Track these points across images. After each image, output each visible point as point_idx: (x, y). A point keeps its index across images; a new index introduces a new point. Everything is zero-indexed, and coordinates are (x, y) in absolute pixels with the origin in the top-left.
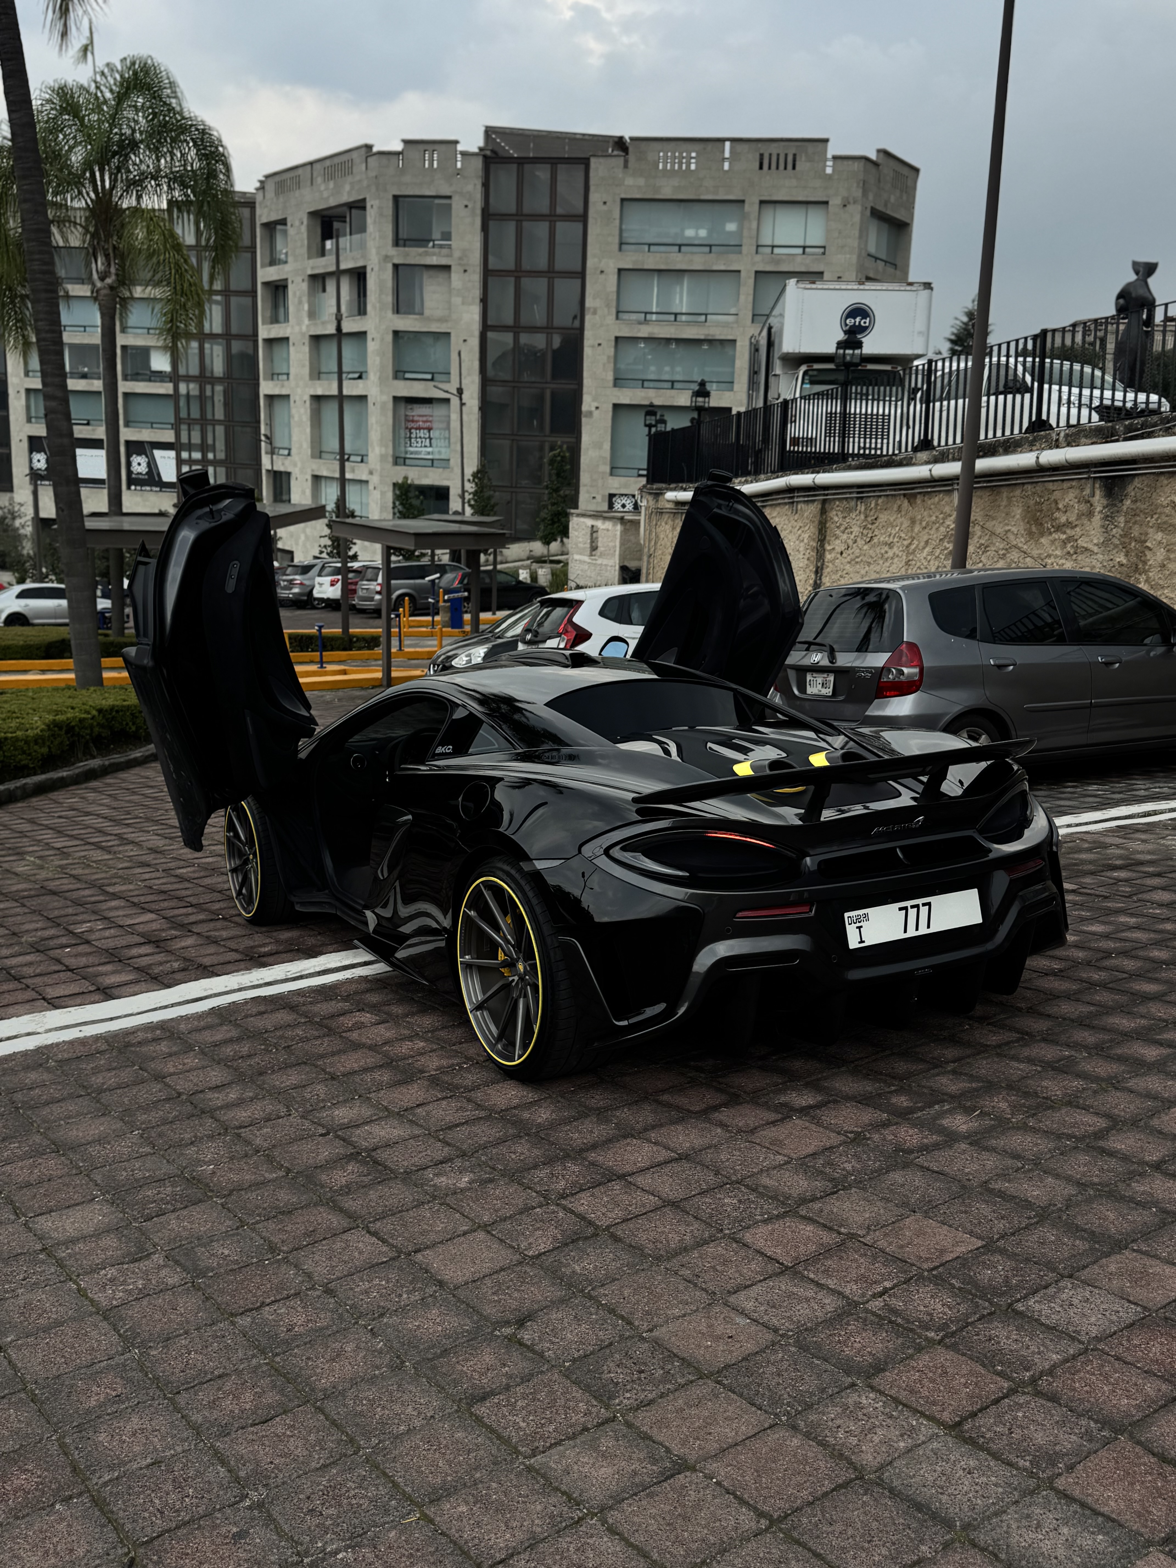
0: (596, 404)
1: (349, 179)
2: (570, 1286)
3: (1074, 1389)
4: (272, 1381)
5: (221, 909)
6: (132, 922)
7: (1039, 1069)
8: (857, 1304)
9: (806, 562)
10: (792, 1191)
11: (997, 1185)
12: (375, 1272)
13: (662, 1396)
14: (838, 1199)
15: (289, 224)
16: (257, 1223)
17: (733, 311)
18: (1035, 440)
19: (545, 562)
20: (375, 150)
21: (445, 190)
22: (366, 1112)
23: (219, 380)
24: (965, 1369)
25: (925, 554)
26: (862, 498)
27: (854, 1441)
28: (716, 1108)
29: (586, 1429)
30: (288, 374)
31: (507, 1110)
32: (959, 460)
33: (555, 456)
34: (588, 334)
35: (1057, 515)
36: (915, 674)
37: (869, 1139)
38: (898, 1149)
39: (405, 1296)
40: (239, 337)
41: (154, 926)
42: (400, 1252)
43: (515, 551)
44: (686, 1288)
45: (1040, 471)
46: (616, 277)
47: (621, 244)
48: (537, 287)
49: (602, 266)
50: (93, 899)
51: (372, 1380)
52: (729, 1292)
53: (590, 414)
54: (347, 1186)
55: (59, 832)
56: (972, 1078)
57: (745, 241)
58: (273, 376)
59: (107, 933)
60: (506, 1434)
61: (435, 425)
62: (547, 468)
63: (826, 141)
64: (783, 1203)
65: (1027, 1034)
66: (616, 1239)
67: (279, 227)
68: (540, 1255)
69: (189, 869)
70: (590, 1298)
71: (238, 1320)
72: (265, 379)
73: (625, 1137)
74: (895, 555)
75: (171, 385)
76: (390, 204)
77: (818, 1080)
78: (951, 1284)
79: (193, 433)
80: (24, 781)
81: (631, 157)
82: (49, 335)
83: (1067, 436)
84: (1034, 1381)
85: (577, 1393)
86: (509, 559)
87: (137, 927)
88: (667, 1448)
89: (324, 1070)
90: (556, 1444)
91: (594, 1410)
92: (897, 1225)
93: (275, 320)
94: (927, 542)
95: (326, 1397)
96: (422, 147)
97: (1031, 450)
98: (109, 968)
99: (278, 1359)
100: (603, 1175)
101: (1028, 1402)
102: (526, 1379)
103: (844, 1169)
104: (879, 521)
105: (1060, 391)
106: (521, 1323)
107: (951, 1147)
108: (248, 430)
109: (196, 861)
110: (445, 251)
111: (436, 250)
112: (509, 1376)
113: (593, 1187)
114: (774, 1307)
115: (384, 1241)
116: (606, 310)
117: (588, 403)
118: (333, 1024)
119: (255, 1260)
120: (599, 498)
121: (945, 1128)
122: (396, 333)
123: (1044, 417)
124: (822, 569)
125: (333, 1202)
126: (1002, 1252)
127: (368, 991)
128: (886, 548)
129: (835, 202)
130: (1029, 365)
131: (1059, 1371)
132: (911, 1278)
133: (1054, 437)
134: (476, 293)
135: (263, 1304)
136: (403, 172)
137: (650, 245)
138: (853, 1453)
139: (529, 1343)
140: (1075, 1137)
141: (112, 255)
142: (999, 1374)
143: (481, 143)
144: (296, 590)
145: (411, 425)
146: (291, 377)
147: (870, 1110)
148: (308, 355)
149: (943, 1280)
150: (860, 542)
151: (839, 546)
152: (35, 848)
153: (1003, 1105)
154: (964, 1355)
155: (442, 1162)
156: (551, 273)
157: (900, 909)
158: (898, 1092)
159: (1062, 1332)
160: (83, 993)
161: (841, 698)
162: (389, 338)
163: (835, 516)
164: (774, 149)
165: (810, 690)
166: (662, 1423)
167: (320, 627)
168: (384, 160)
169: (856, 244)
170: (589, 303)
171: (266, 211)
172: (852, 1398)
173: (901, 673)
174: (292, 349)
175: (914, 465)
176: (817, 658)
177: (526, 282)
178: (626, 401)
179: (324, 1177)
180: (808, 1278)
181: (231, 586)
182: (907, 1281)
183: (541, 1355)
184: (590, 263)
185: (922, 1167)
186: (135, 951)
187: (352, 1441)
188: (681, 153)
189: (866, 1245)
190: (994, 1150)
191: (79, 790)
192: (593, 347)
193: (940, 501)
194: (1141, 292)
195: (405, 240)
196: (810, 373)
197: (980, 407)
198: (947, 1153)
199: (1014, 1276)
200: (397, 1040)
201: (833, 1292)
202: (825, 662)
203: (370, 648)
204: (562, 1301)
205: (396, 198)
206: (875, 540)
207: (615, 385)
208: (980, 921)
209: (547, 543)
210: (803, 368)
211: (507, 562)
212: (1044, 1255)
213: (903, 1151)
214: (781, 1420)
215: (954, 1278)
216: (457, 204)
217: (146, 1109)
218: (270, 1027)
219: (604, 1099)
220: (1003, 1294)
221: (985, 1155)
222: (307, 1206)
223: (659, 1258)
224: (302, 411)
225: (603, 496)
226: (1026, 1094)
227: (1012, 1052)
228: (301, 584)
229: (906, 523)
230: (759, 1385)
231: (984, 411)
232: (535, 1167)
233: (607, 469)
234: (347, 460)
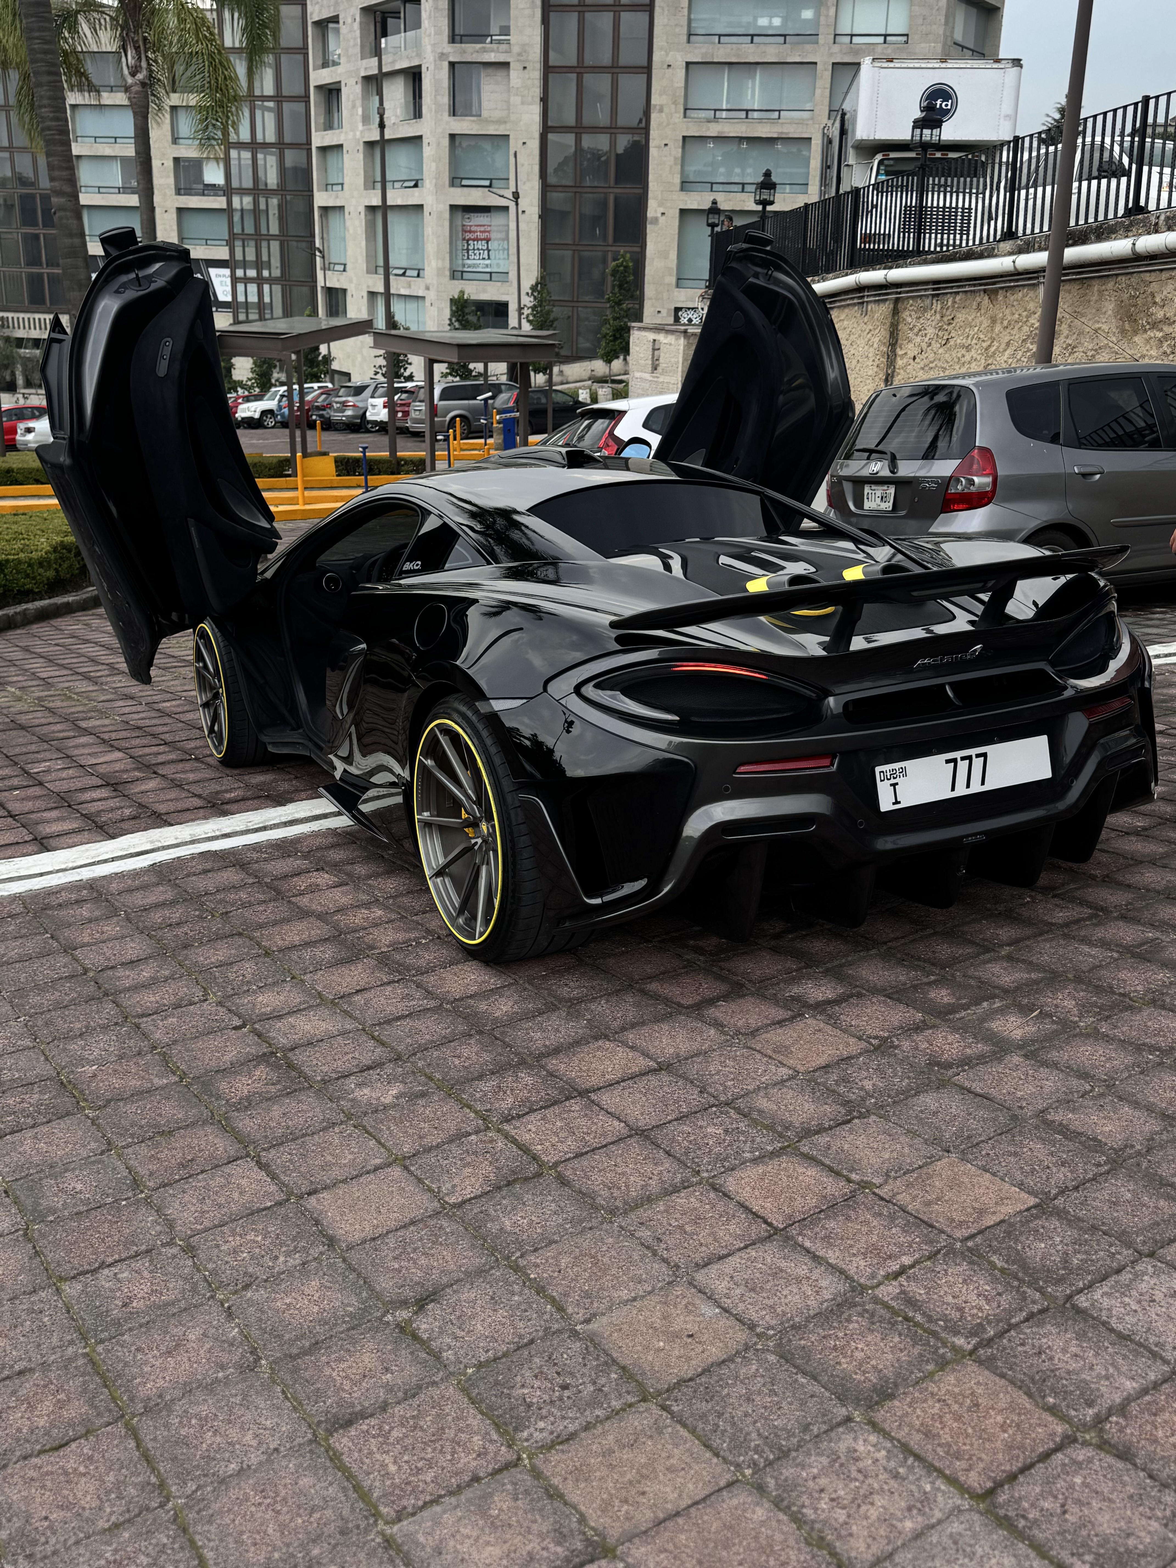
0: (662, 210)
2: (493, 1250)
3: (1155, 1441)
4: (84, 1382)
5: (197, 748)
6: (95, 761)
7: (1115, 955)
8: (864, 1288)
9: (875, 369)
10: (794, 1119)
11: (1057, 1116)
12: (253, 1223)
13: (587, 1427)
14: (851, 1131)
15: (341, 22)
16: (128, 1146)
17: (808, 106)
18: (1131, 224)
19: (606, 382)
22: (295, 998)
23: (273, 192)
24: (1003, 1400)
25: (1005, 358)
26: (938, 295)
27: (841, 1515)
28: (711, 1002)
29: (476, 1479)
30: (342, 184)
31: (461, 999)
32: (1046, 250)
33: (618, 266)
34: (653, 133)
35: (1153, 310)
36: (987, 484)
37: (896, 1047)
38: (934, 1062)
39: (282, 1259)
40: (293, 146)
41: (118, 766)
42: (290, 1194)
43: (575, 371)
44: (643, 1257)
45: (1137, 259)
46: (684, 71)
47: (690, 35)
48: (600, 84)
49: (669, 60)
50: (61, 735)
51: (210, 1388)
52: (697, 1265)
53: (656, 220)
54: (248, 1098)
55: (50, 661)
56: (1032, 966)
57: (822, 30)
58: (327, 186)
59: (64, 774)
60: (366, 1484)
61: (493, 236)
62: (610, 279)
64: (781, 1135)
65: (1102, 909)
66: (563, 1181)
67: (331, 25)
68: (464, 1202)
69: (174, 703)
70: (516, 1268)
71: (66, 1287)
72: (319, 190)
73: (596, 1038)
75: (224, 199)
77: (841, 966)
78: (991, 1263)
79: (247, 249)
80: (24, 606)
82: (54, 123)
83: (1168, 218)
84: (1099, 1421)
85: (475, 1420)
86: (570, 379)
87: (98, 767)
88: (582, 1515)
89: (259, 944)
90: (432, 1502)
91: (491, 1448)
92: (925, 1170)
93: (329, 125)
94: (1008, 344)
95: (147, 1410)
97: (1127, 237)
98: (54, 814)
99: (100, 1348)
100: (562, 1090)
101: (1090, 1460)
102: (411, 1394)
103: (862, 1088)
104: (956, 320)
105: (1161, 174)
106: (421, 1304)
107: (1000, 1060)
108: (304, 245)
109: (184, 694)
110: (503, 47)
111: (494, 46)
112: (389, 1388)
113: (545, 1107)
114: (753, 1290)
115: (274, 1177)
116: (673, 106)
117: (653, 209)
118: (284, 886)
119: (110, 1200)
120: (664, 312)
121: (995, 1033)
122: (452, 137)
123: (1142, 203)
124: (893, 377)
125: (226, 1119)
126: (1061, 1214)
127: (333, 846)
128: (963, 351)
130: (1127, 145)
131: (1134, 1408)
132: (938, 1252)
133: (1153, 220)
134: (536, 91)
135: (103, 1265)
137: (720, 36)
138: (839, 1537)
139: (425, 1336)
140: (1159, 1049)
141: (142, 48)
142: (1052, 1410)
144: (349, 413)
145: (468, 236)
146: (345, 186)
147: (902, 1007)
148: (362, 163)
149: (980, 1256)
150: (935, 345)
151: (911, 350)
152: (20, 678)
153: (1069, 1004)
154: (1003, 1376)
155: (369, 1068)
156: (615, 69)
157: (948, 761)
158: (940, 982)
159: (1140, 1345)
160: (17, 843)
161: (903, 513)
162: (446, 141)
163: (908, 316)
165: (867, 505)
166: (580, 1474)
167: (365, 449)
169: (941, 32)
170: (655, 100)
171: (317, 7)
172: (844, 1442)
173: (972, 482)
174: (346, 156)
175: (996, 256)
176: (878, 467)
177: (588, 78)
178: (693, 206)
179: (223, 1085)
180: (802, 1246)
181: (162, 369)
182: (932, 1256)
183: (437, 1356)
184: (656, 57)
185: (962, 1088)
186: (88, 796)
187: (162, 1485)
189: (882, 1199)
190: (1055, 1065)
191: (83, 617)
192: (659, 147)
193: (1024, 296)
195: (462, 36)
196: (886, 162)
197: (1071, 194)
198: (996, 1069)
199: (1076, 1252)
200: (353, 907)
201: (834, 1269)
202: (886, 473)
204: (481, 1272)
206: (952, 342)
207: (682, 189)
208: (1048, 774)
209: (609, 361)
210: (879, 157)
211: (567, 383)
212: (1116, 1220)
213: (938, 1064)
214: (744, 1476)
215: (995, 1253)
217: (40, 989)
218: (212, 889)
219: (579, 987)
220: (1060, 1280)
221: (1044, 1072)
222: (193, 1124)
223: (613, 1212)
224: (357, 223)
225: (669, 310)
226: (1099, 990)
227: (1083, 933)
228: (354, 406)
229: (986, 323)
230: (720, 1415)
231: (1074, 198)
232: (480, 1077)
233: (673, 280)
234: (404, 274)
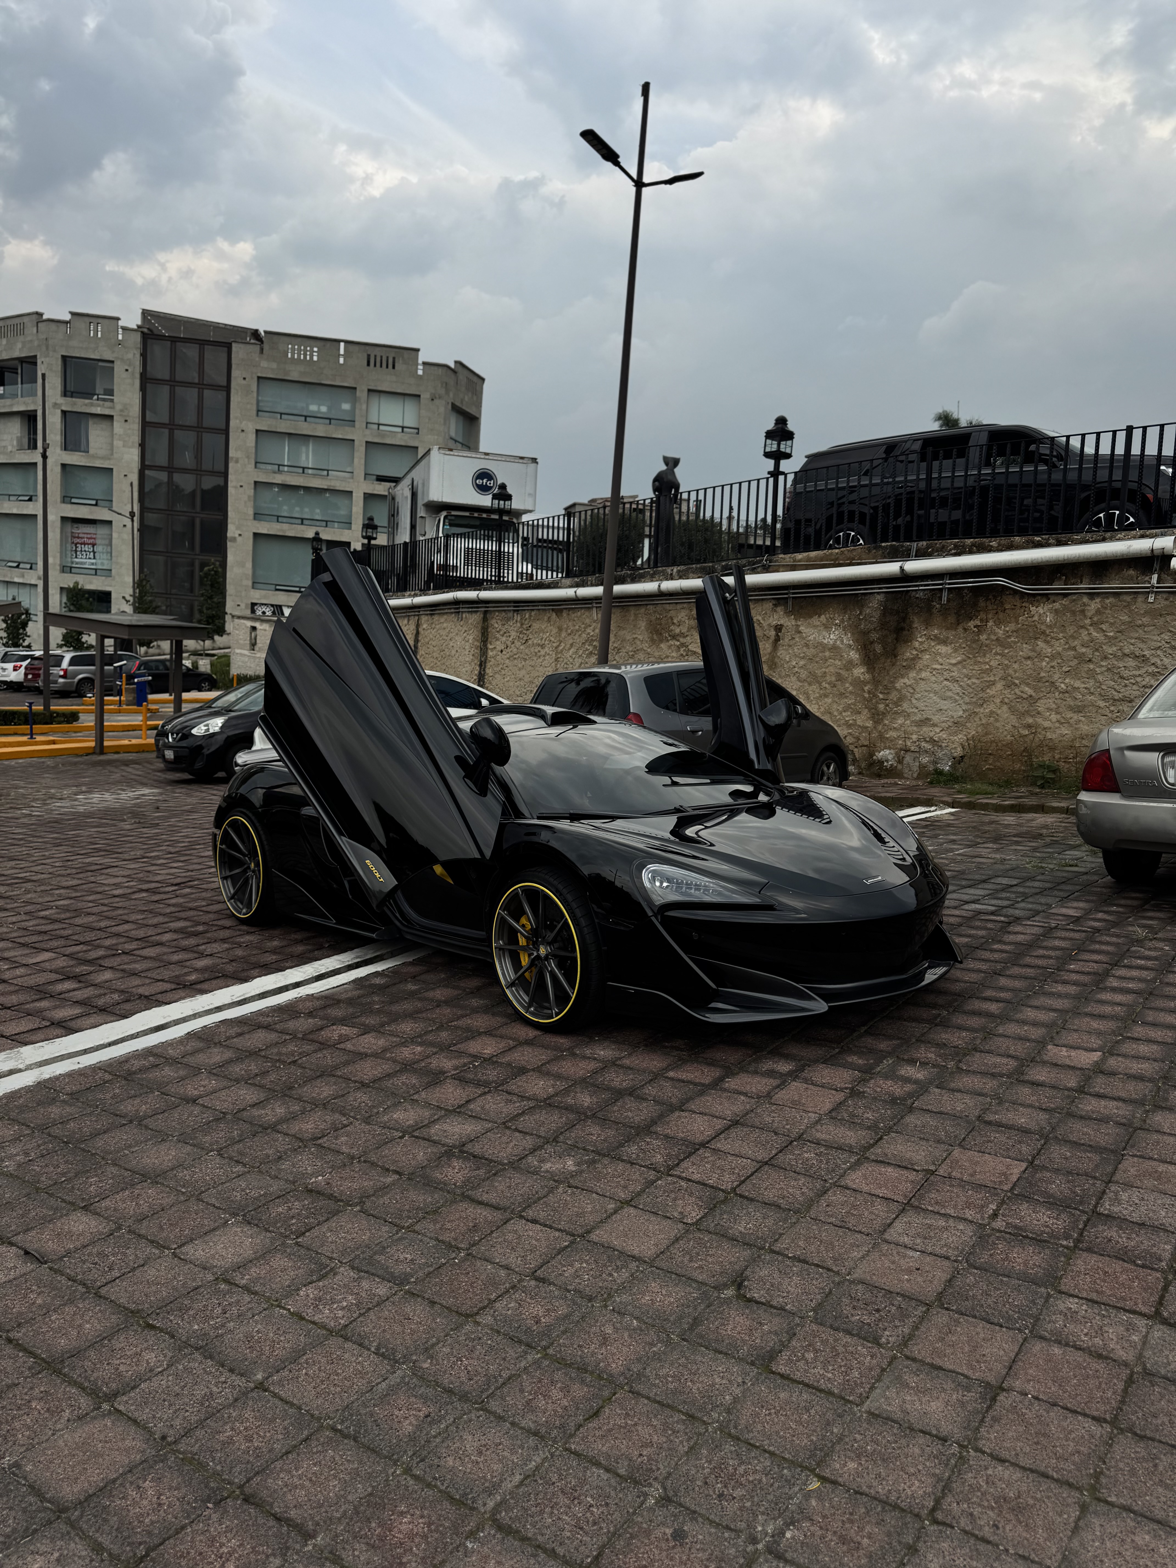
0: (239, 532)
1: (21, 338)
2: (749, 1245)
6: (34, 961)
8: (985, 1226)
10: (848, 1141)
11: (990, 1118)
12: (568, 1257)
13: (915, 1329)
14: (888, 1143)
17: (349, 469)
18: (654, 573)
20: (45, 317)
21: (108, 356)
22: (424, 1112)
24: (1117, 1268)
26: (518, 611)
28: (722, 1079)
29: (884, 1369)
33: (209, 570)
34: (231, 477)
35: (672, 627)
37: (863, 1092)
38: (893, 1098)
39: (615, 1274)
41: (61, 963)
42: (573, 1235)
44: (845, 1233)
45: (661, 595)
46: (254, 436)
47: (258, 411)
48: (186, 438)
49: (243, 425)
51: (657, 1358)
52: (880, 1231)
53: (234, 539)
54: (468, 1181)
57: (357, 418)
60: (822, 1386)
61: (98, 542)
63: (418, 350)
64: (851, 1152)
66: (748, 1199)
68: (698, 1222)
70: (776, 1253)
71: (479, 1319)
73: (672, 1111)
74: (547, 654)
76: (60, 362)
78: (1037, 1200)
81: (266, 346)
85: (846, 1338)
89: (349, 1080)
90: (872, 1388)
91: (874, 1351)
92: (951, 1158)
94: (572, 645)
95: (630, 1380)
96: (88, 320)
97: (653, 581)
98: (46, 1003)
99: (551, 1351)
100: (686, 1146)
102: (791, 1333)
103: (869, 1119)
104: (532, 628)
106: (738, 1285)
107: (928, 1092)
110: (108, 404)
111: (100, 402)
112: (775, 1333)
113: (688, 1157)
114: (926, 1238)
115: (549, 1227)
116: (246, 459)
117: (232, 531)
118: (320, 1038)
119: (443, 1261)
120: (243, 606)
121: (908, 1078)
122: (66, 466)
125: (468, 1197)
126: (1045, 1168)
129: (425, 396)
132: (1004, 1199)
134: (136, 438)
135: (490, 1301)
136: (70, 337)
137: (281, 414)
138: (1108, 1352)
139: (763, 1300)
140: (1004, 1074)
142: (1144, 1267)
143: (139, 323)
145: (76, 541)
147: (840, 1069)
149: (1029, 1198)
150: (518, 644)
151: (499, 646)
153: (931, 1055)
154: (1107, 1256)
155: (535, 1150)
156: (199, 429)
162: (58, 469)
163: (496, 623)
164: (378, 352)
166: (938, 1353)
167: (31, 704)
168: (53, 326)
169: (441, 429)
170: (232, 453)
172: (1060, 1305)
175: (563, 588)
177: (178, 433)
178: (265, 531)
179: (439, 1176)
180: (929, 1210)
182: (1004, 1202)
183: (783, 1309)
184: (233, 423)
185: (924, 1110)
186: (60, 987)
188: (305, 348)
189: (945, 1177)
190: (960, 1091)
192: (236, 487)
193: (586, 615)
194: (670, 477)
195: (73, 392)
196: (450, 518)
198: (931, 1097)
199: (1073, 1186)
200: (393, 1046)
201: (959, 1219)
203: (68, 722)
204: (755, 1259)
205: (64, 358)
206: (530, 642)
207: (255, 519)
209: (204, 640)
210: (444, 514)
212: (1076, 1167)
213: (897, 1099)
214: (1027, 1334)
215: (1033, 1194)
216: (118, 368)
217: (202, 1131)
218: (261, 1046)
220: (1081, 1202)
221: (958, 1095)
222: (447, 1203)
223: (799, 1211)
225: (247, 604)
226: (939, 1046)
229: (555, 631)
230: (981, 1306)
232: (622, 1144)
233: (250, 583)
234: (18, 567)
